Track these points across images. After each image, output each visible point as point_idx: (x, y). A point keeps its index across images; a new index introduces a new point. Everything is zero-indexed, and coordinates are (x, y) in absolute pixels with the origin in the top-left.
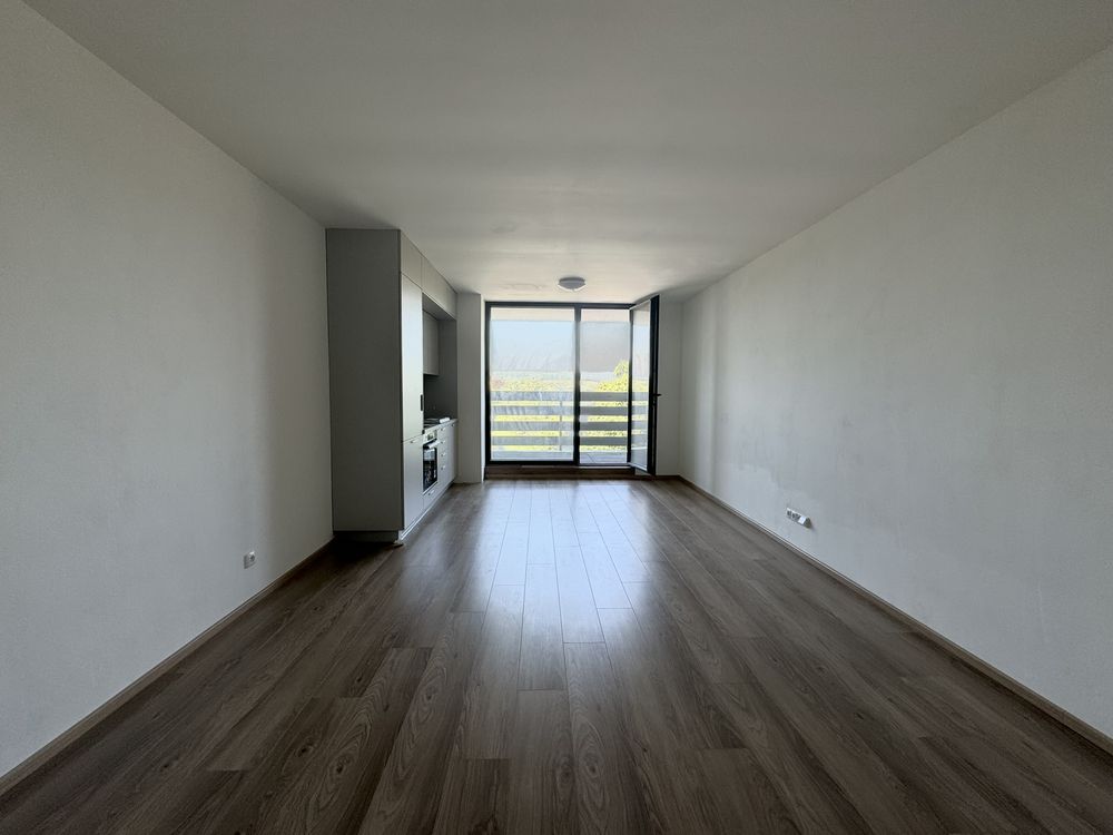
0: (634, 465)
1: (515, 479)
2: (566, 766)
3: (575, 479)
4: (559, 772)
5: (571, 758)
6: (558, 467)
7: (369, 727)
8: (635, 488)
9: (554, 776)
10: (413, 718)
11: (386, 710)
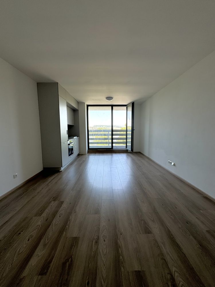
0: (127, 149)
1: (96, 153)
2: (96, 240)
3: (112, 153)
4: (94, 241)
5: (98, 237)
6: (107, 150)
7: (40, 226)
8: (128, 155)
9: (92, 243)
10: (54, 223)
11: (46, 221)
